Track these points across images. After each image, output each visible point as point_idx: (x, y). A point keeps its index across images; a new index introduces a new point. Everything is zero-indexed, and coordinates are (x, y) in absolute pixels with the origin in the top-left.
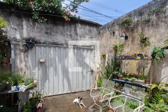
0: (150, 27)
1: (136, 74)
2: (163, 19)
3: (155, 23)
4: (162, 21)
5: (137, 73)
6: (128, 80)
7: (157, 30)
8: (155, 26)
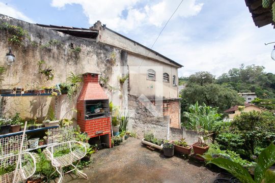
0: (51, 58)
1: (29, 117)
2: (63, 56)
3: (56, 56)
4: (62, 58)
5: (32, 115)
6: (36, 127)
7: (57, 64)
8: (56, 59)
